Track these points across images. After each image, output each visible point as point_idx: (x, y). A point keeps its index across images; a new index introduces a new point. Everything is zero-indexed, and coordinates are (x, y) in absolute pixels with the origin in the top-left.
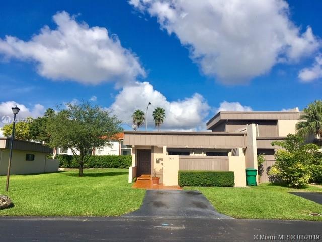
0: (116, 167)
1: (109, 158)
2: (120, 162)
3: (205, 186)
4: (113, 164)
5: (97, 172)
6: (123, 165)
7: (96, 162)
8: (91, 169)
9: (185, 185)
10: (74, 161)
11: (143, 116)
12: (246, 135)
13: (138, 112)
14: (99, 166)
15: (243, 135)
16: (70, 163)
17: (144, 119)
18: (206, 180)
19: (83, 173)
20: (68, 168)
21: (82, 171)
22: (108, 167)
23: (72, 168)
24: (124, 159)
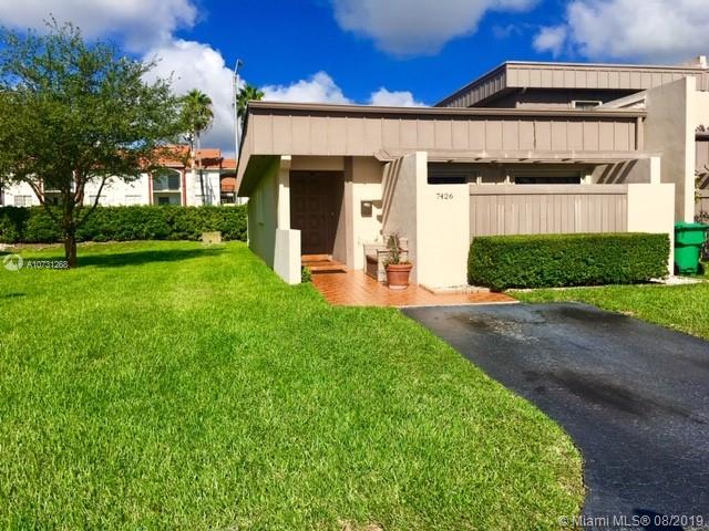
0: (160, 237)
1: (139, 213)
2: (171, 223)
3: (575, 285)
4: (151, 230)
5: (107, 252)
6: (178, 231)
7: (100, 224)
8: (88, 243)
9: (513, 286)
10: (32, 224)
11: (209, 107)
12: (644, 119)
13: (193, 94)
14: (109, 235)
15: (634, 120)
16: (20, 228)
17: (211, 114)
18: (583, 265)
19: (78, 255)
20: (16, 241)
21: (74, 250)
22: (137, 238)
23: (27, 242)
24: (179, 214)
